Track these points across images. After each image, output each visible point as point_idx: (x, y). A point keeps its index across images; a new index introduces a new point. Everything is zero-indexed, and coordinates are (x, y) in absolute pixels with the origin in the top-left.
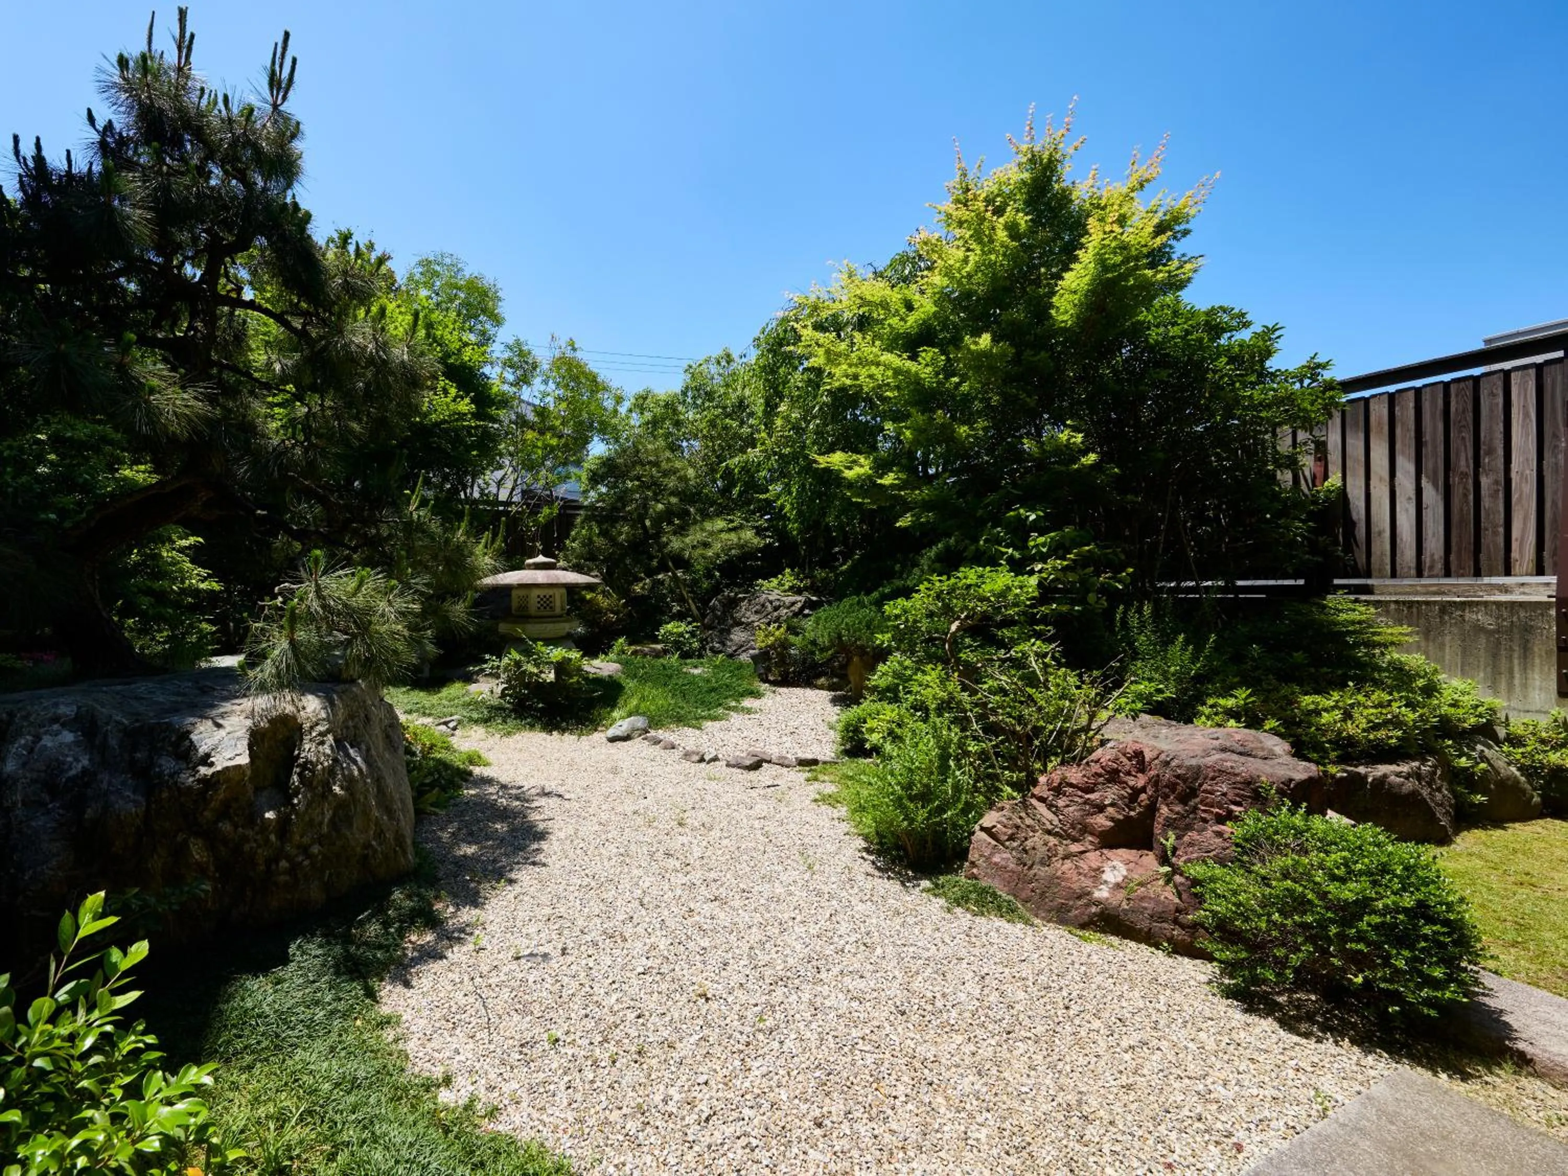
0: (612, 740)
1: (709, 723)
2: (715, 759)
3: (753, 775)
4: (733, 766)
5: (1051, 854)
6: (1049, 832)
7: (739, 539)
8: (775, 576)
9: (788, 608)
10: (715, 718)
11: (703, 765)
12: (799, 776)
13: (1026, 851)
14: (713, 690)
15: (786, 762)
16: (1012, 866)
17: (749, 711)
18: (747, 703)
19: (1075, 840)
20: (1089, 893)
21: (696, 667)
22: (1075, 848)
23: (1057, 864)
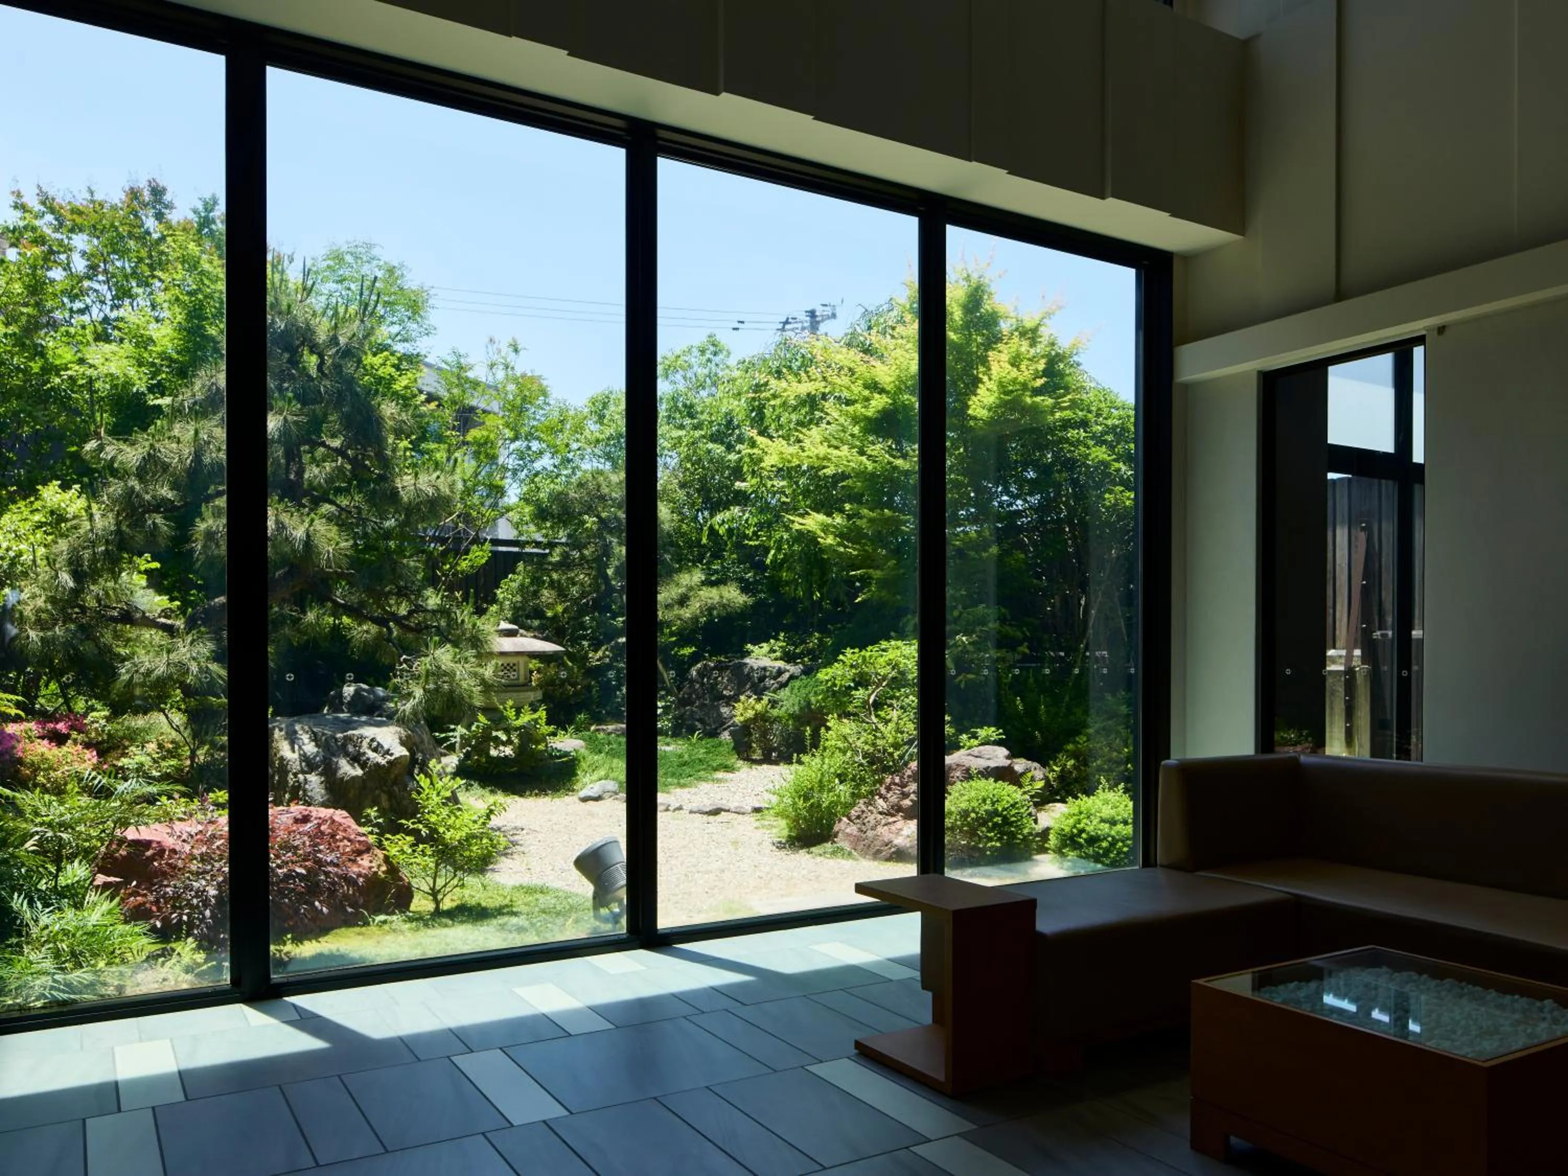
0: (585, 800)
1: (678, 790)
2: (680, 808)
3: (711, 818)
4: (695, 812)
5: (878, 823)
6: (881, 813)
7: (721, 597)
8: (767, 641)
9: (775, 678)
10: (683, 786)
11: (668, 813)
12: (751, 819)
13: (864, 824)
14: (685, 764)
15: (742, 810)
16: (855, 833)
17: (719, 781)
18: (720, 775)
19: (893, 815)
20: (891, 842)
21: (668, 744)
22: (891, 820)
23: (880, 829)
